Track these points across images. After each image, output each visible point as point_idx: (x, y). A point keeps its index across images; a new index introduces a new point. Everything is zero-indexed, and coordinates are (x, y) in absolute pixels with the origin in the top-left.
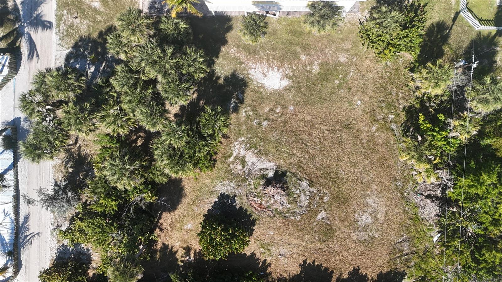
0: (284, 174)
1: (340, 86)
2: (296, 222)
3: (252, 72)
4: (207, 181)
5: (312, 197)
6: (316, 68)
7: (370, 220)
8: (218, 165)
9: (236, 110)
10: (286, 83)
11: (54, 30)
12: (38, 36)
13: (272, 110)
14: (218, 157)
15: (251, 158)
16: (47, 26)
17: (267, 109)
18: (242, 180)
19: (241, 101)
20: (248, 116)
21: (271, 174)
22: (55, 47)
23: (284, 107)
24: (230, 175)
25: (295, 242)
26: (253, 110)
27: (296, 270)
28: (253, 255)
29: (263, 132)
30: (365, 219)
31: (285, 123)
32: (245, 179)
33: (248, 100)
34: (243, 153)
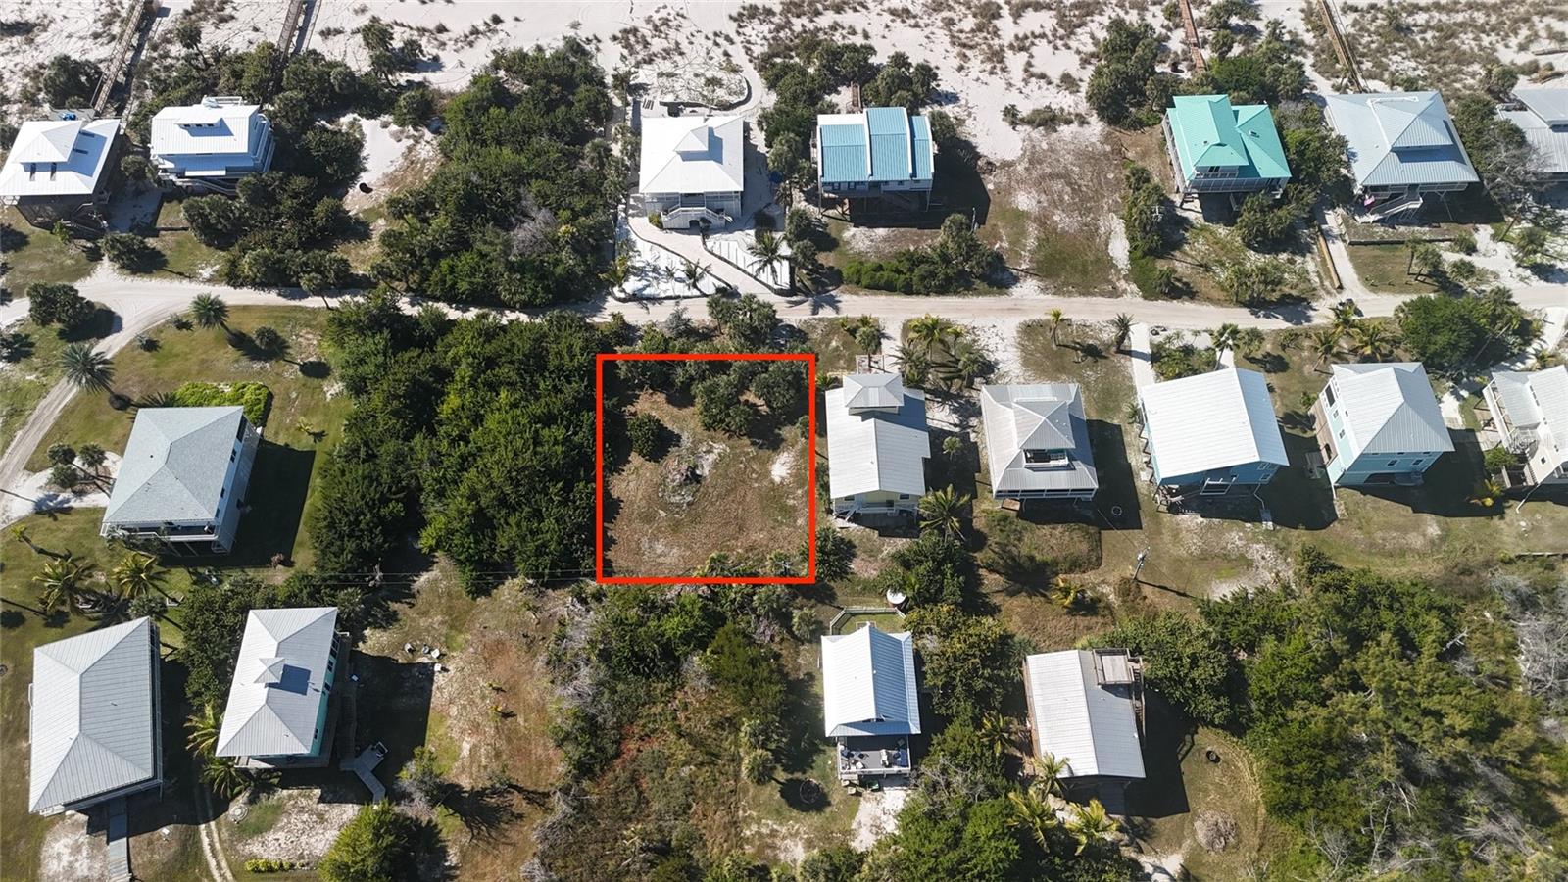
0: (698, 482)
1: (776, 521)
2: (658, 492)
3: (786, 454)
4: (692, 426)
5: (679, 505)
6: (791, 502)
7: (658, 551)
8: (706, 433)
9: (753, 444)
10: (777, 480)
11: (811, 317)
12: (807, 307)
13: (754, 471)
14: (712, 433)
15: (711, 457)
16: (815, 312)
17: (754, 467)
18: (693, 452)
19: (761, 447)
20: (748, 453)
21: (698, 472)
22: (798, 318)
23: (756, 480)
24: (696, 443)
25: (640, 493)
26: (753, 457)
27: (615, 494)
28: (629, 462)
29: (734, 465)
30: (659, 547)
31: (743, 482)
32: (693, 453)
33: (761, 452)
34: (716, 451)
